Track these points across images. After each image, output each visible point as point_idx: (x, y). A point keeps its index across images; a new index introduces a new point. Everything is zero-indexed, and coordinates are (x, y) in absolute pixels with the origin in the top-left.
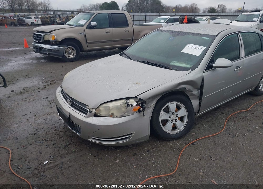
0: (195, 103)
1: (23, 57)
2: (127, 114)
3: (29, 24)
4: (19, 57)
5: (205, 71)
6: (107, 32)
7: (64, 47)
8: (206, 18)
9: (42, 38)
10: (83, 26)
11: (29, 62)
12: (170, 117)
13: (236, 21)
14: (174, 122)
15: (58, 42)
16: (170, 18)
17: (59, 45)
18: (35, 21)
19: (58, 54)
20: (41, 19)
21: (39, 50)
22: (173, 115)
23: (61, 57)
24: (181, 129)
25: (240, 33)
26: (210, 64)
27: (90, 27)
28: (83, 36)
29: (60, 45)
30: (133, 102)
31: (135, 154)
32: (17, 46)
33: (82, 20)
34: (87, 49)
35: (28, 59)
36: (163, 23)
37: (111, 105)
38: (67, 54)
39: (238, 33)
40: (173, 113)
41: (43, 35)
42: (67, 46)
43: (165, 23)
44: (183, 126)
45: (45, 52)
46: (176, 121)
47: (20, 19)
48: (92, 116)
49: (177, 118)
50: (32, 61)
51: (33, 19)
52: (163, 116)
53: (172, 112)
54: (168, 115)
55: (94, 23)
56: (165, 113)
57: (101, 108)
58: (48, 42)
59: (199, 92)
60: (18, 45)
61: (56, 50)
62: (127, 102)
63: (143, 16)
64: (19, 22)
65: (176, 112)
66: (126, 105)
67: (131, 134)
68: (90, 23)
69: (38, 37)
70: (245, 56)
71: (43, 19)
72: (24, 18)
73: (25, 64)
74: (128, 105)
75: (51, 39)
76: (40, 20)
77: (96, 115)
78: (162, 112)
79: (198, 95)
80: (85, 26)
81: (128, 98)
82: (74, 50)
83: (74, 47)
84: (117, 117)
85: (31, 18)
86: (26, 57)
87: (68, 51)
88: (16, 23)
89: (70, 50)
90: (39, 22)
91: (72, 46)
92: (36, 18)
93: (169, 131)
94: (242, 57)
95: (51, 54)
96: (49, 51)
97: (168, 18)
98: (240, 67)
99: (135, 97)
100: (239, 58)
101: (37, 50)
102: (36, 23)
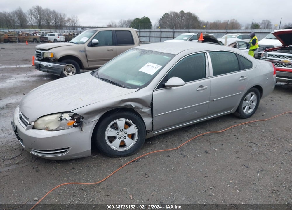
0: (147, 121)
1: (26, 75)
2: (62, 128)
3: (51, 41)
4: (21, 74)
5: (156, 89)
6: (109, 50)
7: (63, 65)
8: (237, 36)
9: (41, 55)
10: (83, 43)
11: (28, 79)
12: (118, 134)
13: (267, 38)
14: (122, 139)
15: (56, 60)
16: (193, 35)
17: (57, 63)
18: (58, 38)
19: (56, 71)
20: (65, 35)
21: (39, 67)
22: (122, 132)
23: (59, 75)
24: (130, 146)
25: (209, 52)
26: (163, 83)
27: (92, 45)
28: (84, 54)
29: (59, 63)
30: (67, 117)
31: (73, 169)
32: (25, 64)
33: (84, 37)
34: (88, 67)
35: (29, 76)
36: (186, 40)
37: (46, 118)
38: (67, 72)
39: (206, 52)
40: (122, 130)
41: (43, 53)
42: (66, 63)
43: (188, 40)
44: (133, 144)
45: (43, 70)
46: (125, 138)
47: (43, 35)
48: (30, 129)
49: (126, 135)
50: (31, 78)
51: (56, 37)
52: (110, 132)
53: (120, 129)
54: (116, 132)
55: (95, 41)
56: (112, 130)
57: (39, 122)
58: (47, 60)
59: (150, 110)
60: (27, 62)
61: (55, 67)
62: (61, 116)
63: (171, 33)
64: (42, 38)
65: (125, 128)
66: (59, 119)
67: (68, 148)
68: (91, 41)
69: (38, 55)
70: (213, 76)
71: (67, 36)
72: (47, 35)
73: (23, 81)
74: (61, 119)
75: (50, 57)
76: (63, 36)
77: (34, 128)
78: (109, 128)
79: (150, 113)
80: (86, 44)
81: (63, 113)
82: (73, 68)
83: (73, 65)
84: (52, 130)
85: (54, 35)
86: (28, 74)
87: (67, 69)
88: (39, 40)
89: (69, 68)
90: (62, 38)
91: (72, 64)
92: (60, 35)
93: (116, 148)
94: (209, 77)
95: (50, 71)
96: (47, 69)
97: (191, 35)
98: (204, 87)
99: (70, 112)
100: (205, 77)
101: (37, 68)
102: (58, 39)
